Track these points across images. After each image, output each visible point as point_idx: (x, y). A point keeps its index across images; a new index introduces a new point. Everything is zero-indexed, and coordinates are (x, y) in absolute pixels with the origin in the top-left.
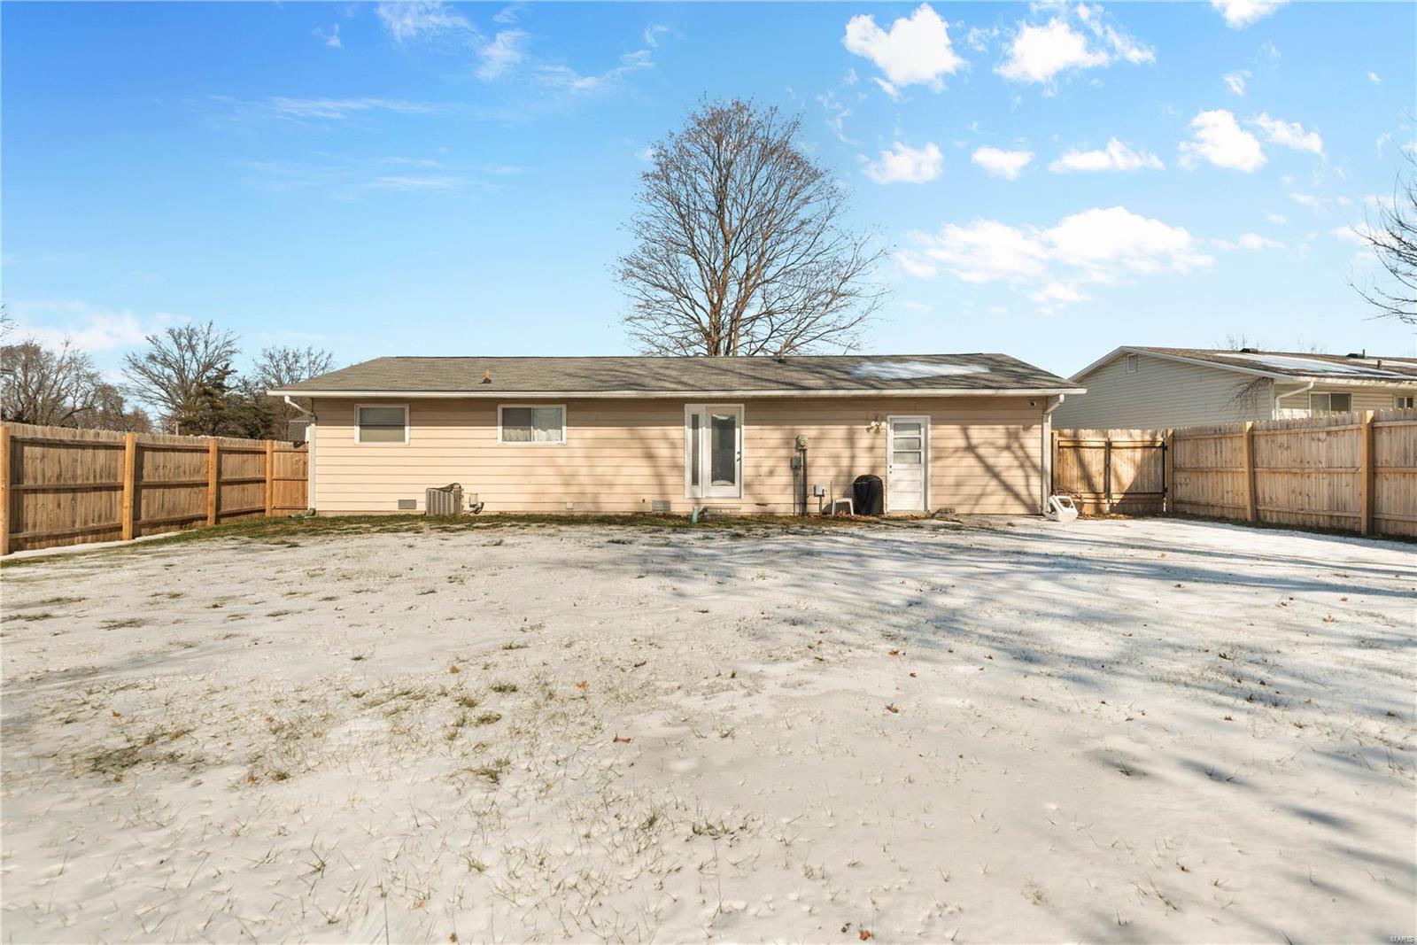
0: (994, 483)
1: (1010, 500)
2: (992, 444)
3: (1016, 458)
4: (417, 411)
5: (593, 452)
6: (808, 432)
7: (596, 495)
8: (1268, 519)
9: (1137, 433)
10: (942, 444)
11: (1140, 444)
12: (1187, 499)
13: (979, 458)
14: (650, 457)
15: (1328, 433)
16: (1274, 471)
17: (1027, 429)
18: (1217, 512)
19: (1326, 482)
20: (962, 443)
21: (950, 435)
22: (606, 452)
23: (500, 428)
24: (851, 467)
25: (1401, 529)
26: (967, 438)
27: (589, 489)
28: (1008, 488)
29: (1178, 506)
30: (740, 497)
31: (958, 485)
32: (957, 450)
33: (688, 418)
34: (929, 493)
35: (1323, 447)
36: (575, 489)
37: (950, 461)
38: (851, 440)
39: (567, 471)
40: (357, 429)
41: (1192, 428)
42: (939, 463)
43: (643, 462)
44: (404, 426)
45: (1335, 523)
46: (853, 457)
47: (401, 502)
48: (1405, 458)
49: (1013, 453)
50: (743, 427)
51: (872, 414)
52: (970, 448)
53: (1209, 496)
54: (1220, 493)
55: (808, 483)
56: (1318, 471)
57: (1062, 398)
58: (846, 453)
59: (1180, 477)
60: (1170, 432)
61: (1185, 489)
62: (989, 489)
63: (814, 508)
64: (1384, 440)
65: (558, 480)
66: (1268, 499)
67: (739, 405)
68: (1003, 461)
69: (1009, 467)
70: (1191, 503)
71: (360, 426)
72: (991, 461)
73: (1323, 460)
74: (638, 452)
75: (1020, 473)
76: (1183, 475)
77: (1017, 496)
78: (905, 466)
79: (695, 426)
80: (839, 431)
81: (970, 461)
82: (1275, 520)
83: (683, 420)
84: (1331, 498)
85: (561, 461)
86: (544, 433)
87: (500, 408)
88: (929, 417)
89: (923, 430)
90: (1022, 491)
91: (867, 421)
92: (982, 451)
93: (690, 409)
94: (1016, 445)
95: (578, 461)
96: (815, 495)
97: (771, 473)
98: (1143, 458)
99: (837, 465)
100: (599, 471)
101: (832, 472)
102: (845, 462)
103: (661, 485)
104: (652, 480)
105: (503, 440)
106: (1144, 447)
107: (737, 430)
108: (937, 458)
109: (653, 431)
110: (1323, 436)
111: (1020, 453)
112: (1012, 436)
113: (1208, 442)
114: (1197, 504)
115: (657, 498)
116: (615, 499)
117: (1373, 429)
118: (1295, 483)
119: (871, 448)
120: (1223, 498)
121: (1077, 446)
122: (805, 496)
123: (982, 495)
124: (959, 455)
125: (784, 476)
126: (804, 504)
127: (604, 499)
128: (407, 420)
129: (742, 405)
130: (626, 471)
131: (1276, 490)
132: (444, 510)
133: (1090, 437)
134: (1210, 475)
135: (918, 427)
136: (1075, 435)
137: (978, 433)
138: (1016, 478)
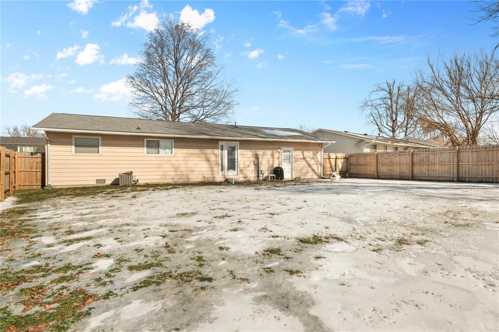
0: (310, 169)
1: (314, 174)
2: (310, 157)
3: (315, 161)
4: (105, 140)
5: (186, 159)
6: (260, 152)
7: (187, 175)
8: (381, 177)
9: (342, 154)
10: (297, 157)
11: (343, 158)
12: (354, 173)
13: (306, 161)
14: (208, 160)
15: (399, 155)
16: (383, 165)
17: (317, 152)
18: (364, 176)
19: (399, 167)
20: (302, 157)
21: (298, 154)
22: (191, 159)
23: (145, 148)
24: (273, 164)
25: (419, 178)
26: (303, 155)
27: (185, 173)
28: (313, 170)
29: (351, 175)
30: (237, 175)
31: (301, 170)
32: (301, 159)
33: (220, 147)
34: (293, 172)
35: (398, 159)
36: (179, 173)
37: (299, 162)
38: (273, 156)
39: (176, 166)
40: (73, 147)
41: (356, 153)
42: (296, 163)
43: (206, 163)
44: (99, 146)
45: (401, 177)
46: (273, 161)
47: (97, 180)
48: (421, 161)
49: (314, 160)
50: (239, 150)
51: (277, 147)
52: (304, 158)
53: (362, 172)
54: (365, 170)
55: (259, 170)
56: (397, 165)
57: (330, 144)
58: (271, 160)
59: (352, 167)
60: (349, 154)
61: (353, 170)
62: (309, 171)
63: (261, 178)
64: (415, 157)
65: (172, 170)
66: (381, 172)
67: (237, 142)
68: (312, 162)
69: (313, 164)
70: (356, 174)
71: (76, 146)
72: (309, 162)
73: (398, 162)
74: (204, 159)
75: (316, 166)
76: (353, 166)
77: (315, 173)
78: (286, 164)
79: (222, 149)
80: (269, 152)
81: (304, 162)
82: (383, 177)
83: (219, 147)
84: (400, 171)
85: (174, 162)
86: (164, 151)
87: (145, 140)
88: (293, 148)
89: (291, 152)
90: (316, 171)
91: (276, 149)
92: (307, 159)
93: (221, 143)
94: (315, 157)
95: (181, 162)
96: (261, 174)
97: (248, 166)
98: (344, 161)
99: (269, 164)
100: (189, 166)
101: (267, 166)
102: (271, 163)
103: (212, 171)
104: (209, 170)
105: (147, 153)
106: (344, 158)
107: (236, 151)
108: (295, 161)
109: (209, 151)
110: (398, 156)
111: (316, 160)
112: (315, 155)
113: (362, 157)
114: (358, 174)
115: (210, 176)
116: (194, 176)
117: (413, 154)
118: (390, 168)
119: (278, 158)
120: (366, 172)
121: (329, 158)
122: (258, 174)
123: (307, 173)
124: (301, 160)
125: (252, 167)
126: (258, 177)
127: (190, 177)
128: (100, 143)
129: (238, 143)
130: (199, 166)
131: (384, 169)
132: (128, 183)
133: (333, 156)
134: (362, 166)
135: (290, 151)
136: (329, 155)
137: (307, 154)
138: (315, 167)
